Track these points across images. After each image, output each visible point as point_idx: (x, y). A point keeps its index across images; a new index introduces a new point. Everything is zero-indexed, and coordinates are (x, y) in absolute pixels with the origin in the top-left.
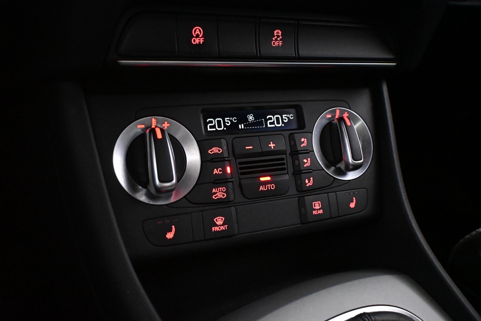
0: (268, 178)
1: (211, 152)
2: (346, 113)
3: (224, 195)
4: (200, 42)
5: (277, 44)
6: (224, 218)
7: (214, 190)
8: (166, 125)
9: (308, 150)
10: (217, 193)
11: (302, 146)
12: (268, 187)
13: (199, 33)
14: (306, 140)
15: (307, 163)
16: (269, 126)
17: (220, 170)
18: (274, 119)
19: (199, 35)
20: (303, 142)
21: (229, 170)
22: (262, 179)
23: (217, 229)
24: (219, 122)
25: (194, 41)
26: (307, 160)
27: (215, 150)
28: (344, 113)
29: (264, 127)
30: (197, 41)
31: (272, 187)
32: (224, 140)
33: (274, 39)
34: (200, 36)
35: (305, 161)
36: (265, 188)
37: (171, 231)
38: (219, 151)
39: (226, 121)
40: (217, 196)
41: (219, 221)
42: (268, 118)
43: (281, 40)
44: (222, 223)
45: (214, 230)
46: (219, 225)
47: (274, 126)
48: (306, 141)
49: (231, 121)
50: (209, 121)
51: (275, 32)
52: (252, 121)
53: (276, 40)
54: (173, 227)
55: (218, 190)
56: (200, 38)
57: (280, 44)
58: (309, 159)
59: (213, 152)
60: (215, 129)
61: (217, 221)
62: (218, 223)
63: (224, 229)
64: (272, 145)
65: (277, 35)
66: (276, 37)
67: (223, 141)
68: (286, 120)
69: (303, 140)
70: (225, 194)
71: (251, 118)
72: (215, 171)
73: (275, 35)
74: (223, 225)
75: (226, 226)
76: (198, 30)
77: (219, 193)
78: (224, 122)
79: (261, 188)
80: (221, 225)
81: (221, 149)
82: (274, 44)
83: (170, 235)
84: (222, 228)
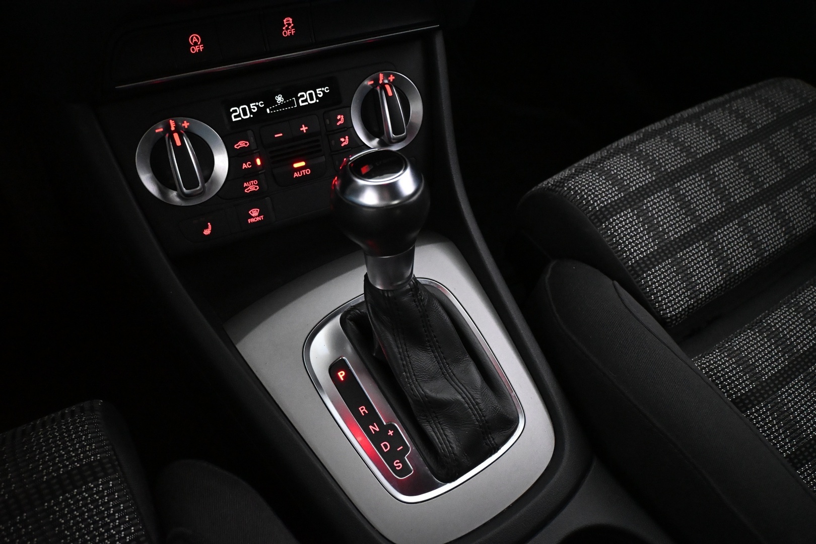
0: (303, 164)
1: (238, 146)
2: (391, 76)
3: (256, 188)
4: (199, 50)
5: (289, 33)
6: (259, 210)
7: (245, 185)
8: (186, 125)
9: (346, 127)
10: (248, 186)
11: (338, 124)
12: (303, 172)
13: (196, 40)
14: (342, 116)
15: (345, 141)
16: (301, 104)
17: (249, 164)
18: (306, 95)
19: (197, 43)
20: (340, 120)
21: (258, 162)
22: (296, 165)
23: (253, 220)
24: (244, 110)
25: (193, 50)
26: (345, 139)
27: (242, 144)
28: (390, 77)
29: (296, 106)
30: (196, 49)
31: (307, 172)
32: (251, 131)
33: (284, 28)
34: (199, 43)
35: (342, 140)
36: (300, 174)
37: (207, 228)
38: (246, 144)
39: (252, 107)
40: (249, 189)
41: (254, 212)
42: (299, 95)
43: (292, 28)
44: (257, 214)
45: (251, 222)
46: (255, 217)
47: (307, 103)
48: (343, 118)
49: (257, 106)
50: (233, 110)
51: (285, 21)
52: (281, 102)
53: (287, 29)
54: (209, 224)
55: (249, 184)
56: (199, 45)
57: (293, 32)
58: (347, 137)
59: (239, 147)
60: (240, 119)
61: (252, 213)
62: (253, 215)
63: (260, 219)
64: (304, 129)
65: (287, 24)
66: (287, 26)
67: (250, 133)
68: (320, 94)
69: (339, 117)
70: (257, 186)
71: (279, 99)
72: (244, 166)
73: (285, 23)
74: (259, 216)
75: (262, 216)
76: (194, 37)
77: (251, 187)
78: (250, 109)
79: (296, 175)
80: (256, 217)
81: (248, 142)
82: (285, 33)
83: (207, 232)
84: (258, 219)
